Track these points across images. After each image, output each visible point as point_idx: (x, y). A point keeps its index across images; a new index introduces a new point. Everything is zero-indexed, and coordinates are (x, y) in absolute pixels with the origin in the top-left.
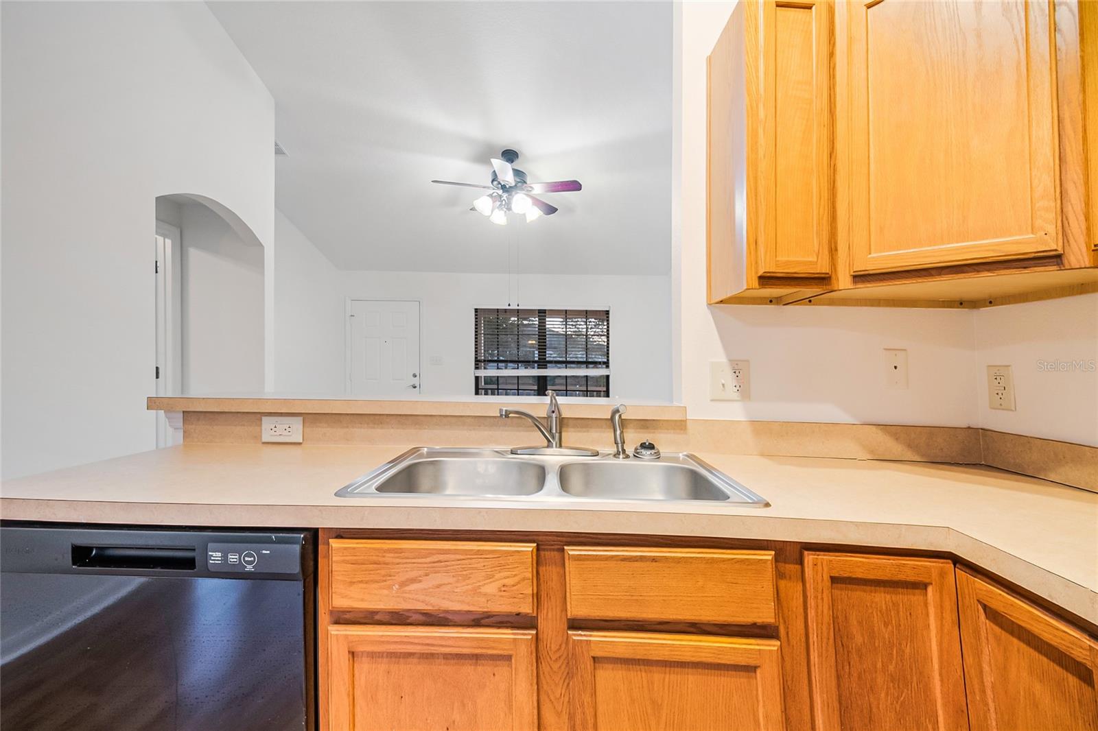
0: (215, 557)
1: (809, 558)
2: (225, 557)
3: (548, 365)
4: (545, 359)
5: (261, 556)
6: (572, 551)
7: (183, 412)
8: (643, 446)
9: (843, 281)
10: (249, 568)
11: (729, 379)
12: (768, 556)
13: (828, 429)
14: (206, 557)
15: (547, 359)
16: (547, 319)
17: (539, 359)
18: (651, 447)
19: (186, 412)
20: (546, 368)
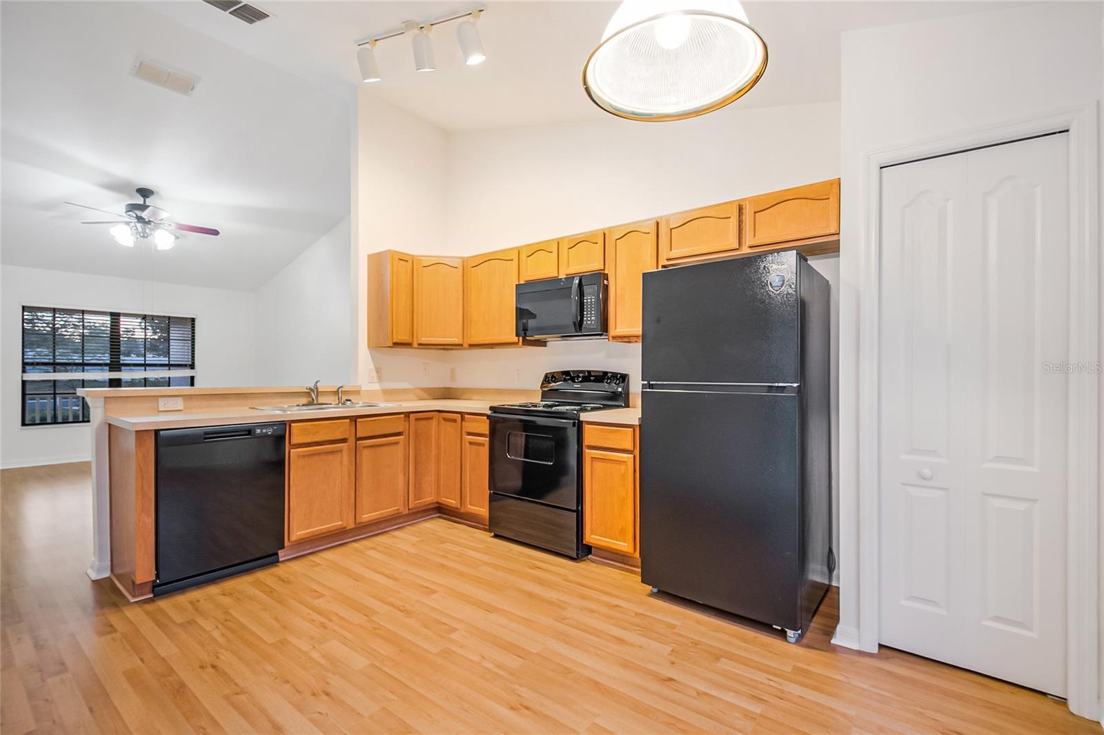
0: (258, 431)
1: (411, 415)
2: (262, 431)
3: (123, 368)
4: (119, 362)
5: (273, 429)
6: (358, 420)
7: (105, 398)
8: (347, 400)
9: (415, 345)
10: (270, 433)
11: (375, 374)
12: (403, 416)
13: (405, 391)
14: (255, 431)
15: (121, 362)
16: (121, 320)
17: (111, 361)
18: (350, 400)
19: (108, 397)
20: (120, 371)
